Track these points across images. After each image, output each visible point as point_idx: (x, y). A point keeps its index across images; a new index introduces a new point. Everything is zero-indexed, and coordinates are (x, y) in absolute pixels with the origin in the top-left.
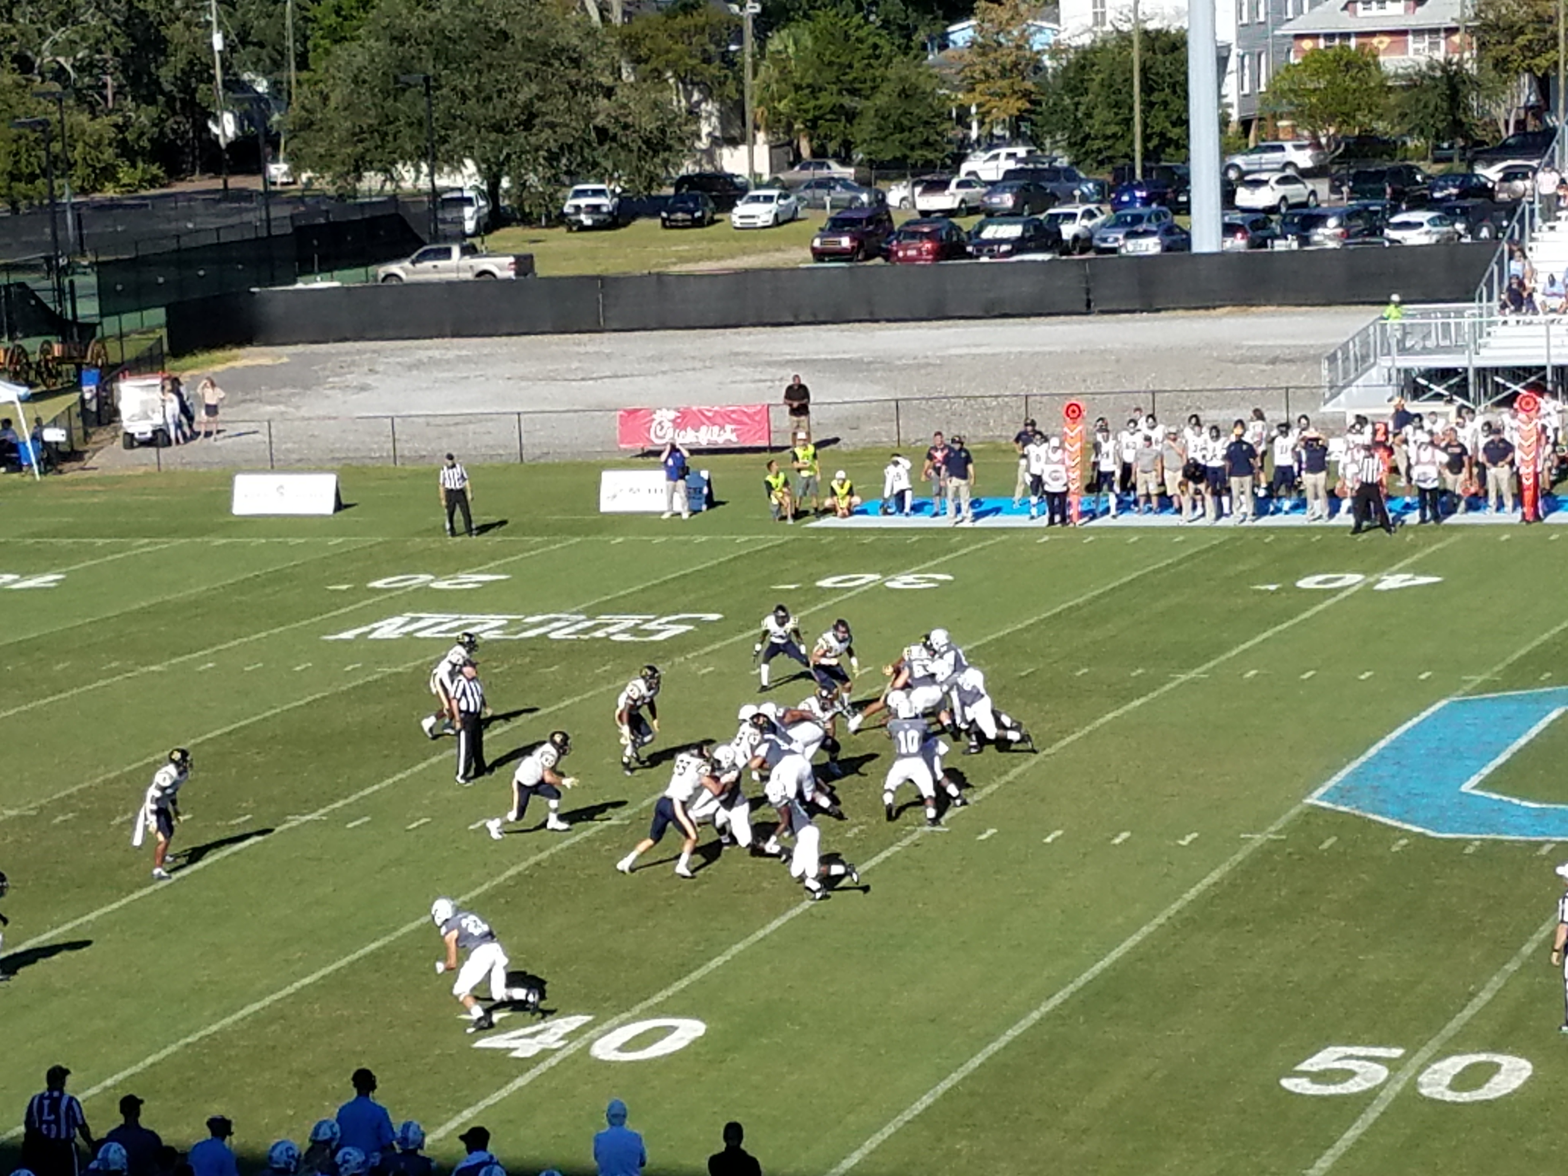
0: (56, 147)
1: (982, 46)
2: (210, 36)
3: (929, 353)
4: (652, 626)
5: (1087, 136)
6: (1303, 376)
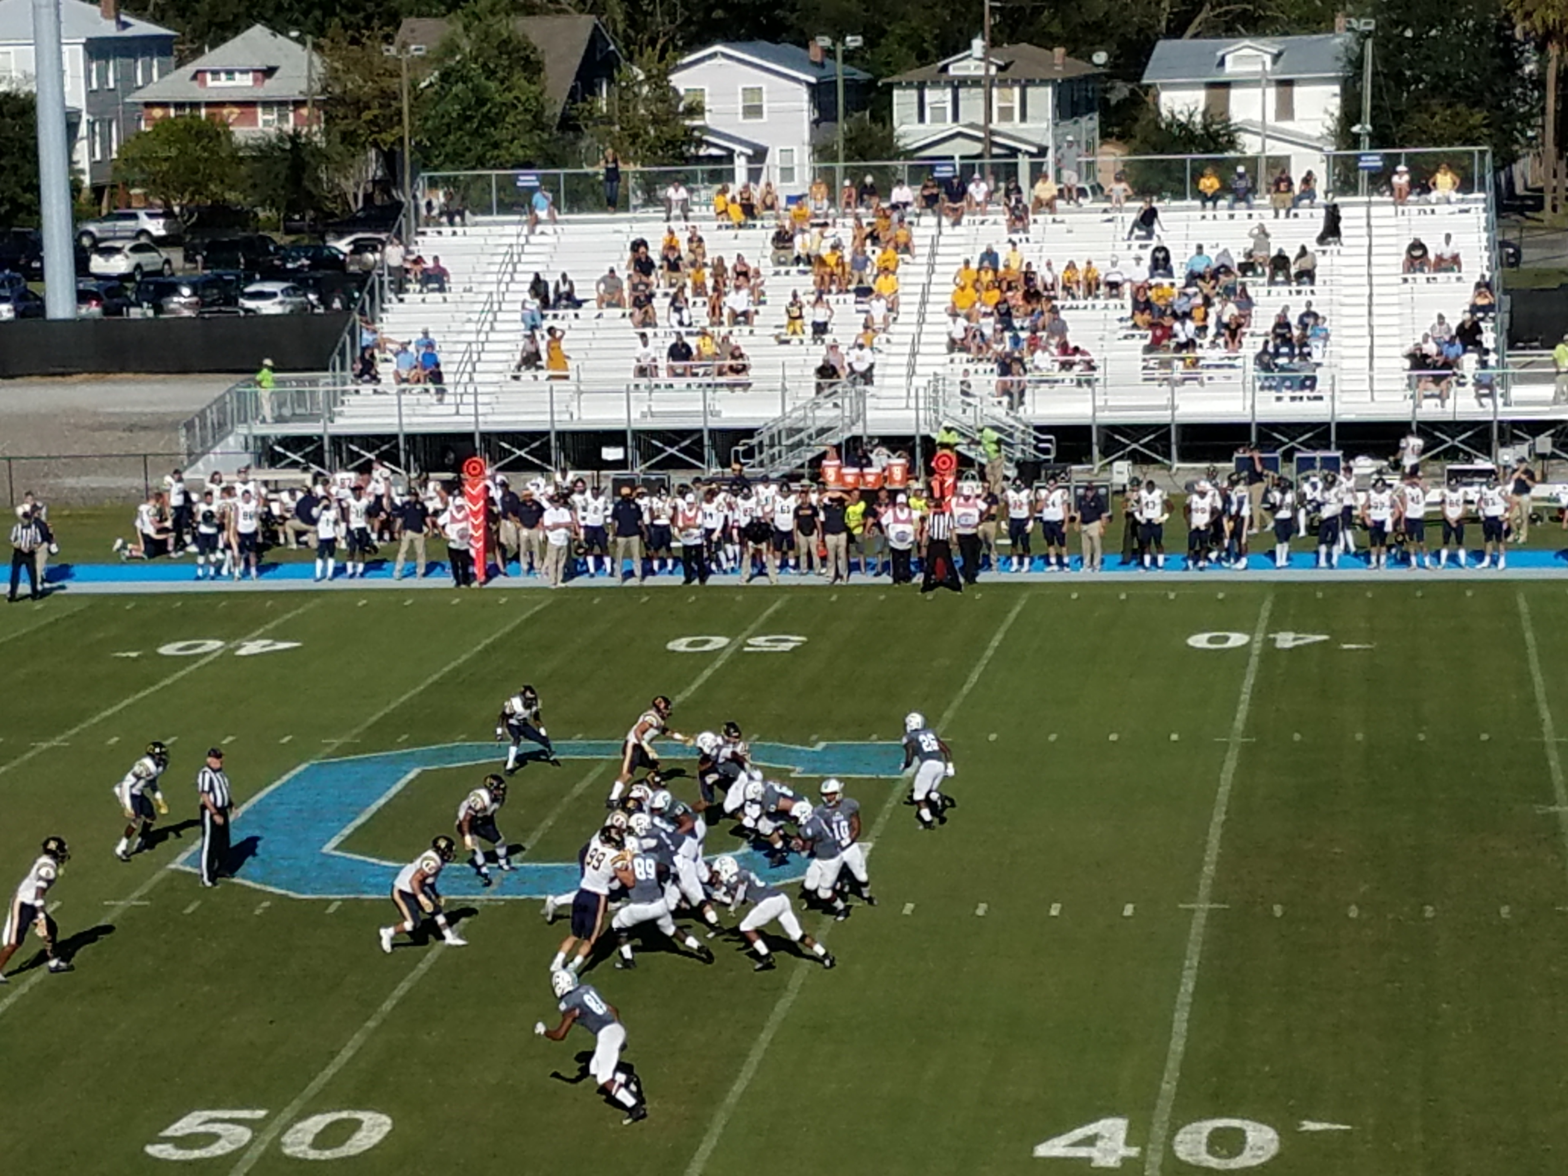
6: (162, 443)
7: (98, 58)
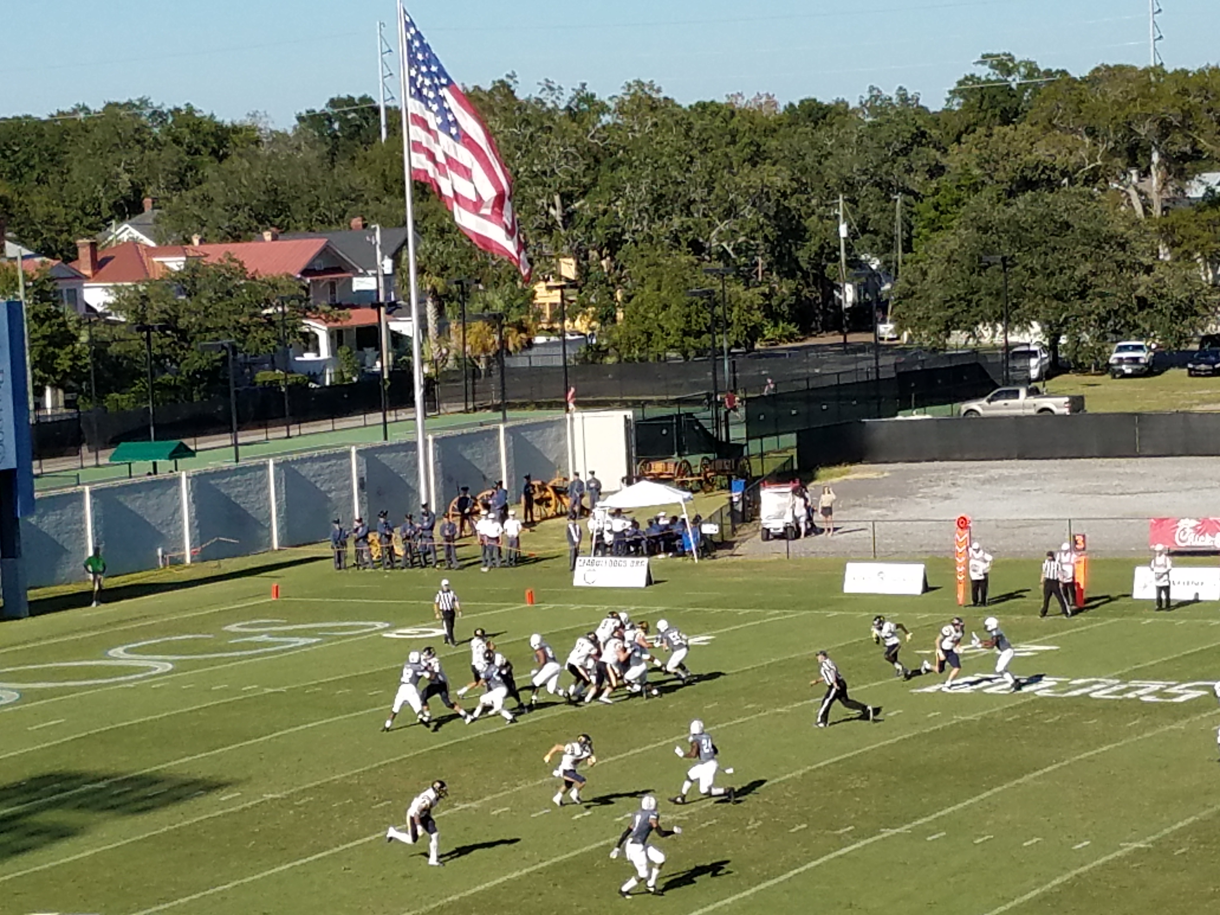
0: (719, 310)
2: (837, 227)
4: (1174, 690)
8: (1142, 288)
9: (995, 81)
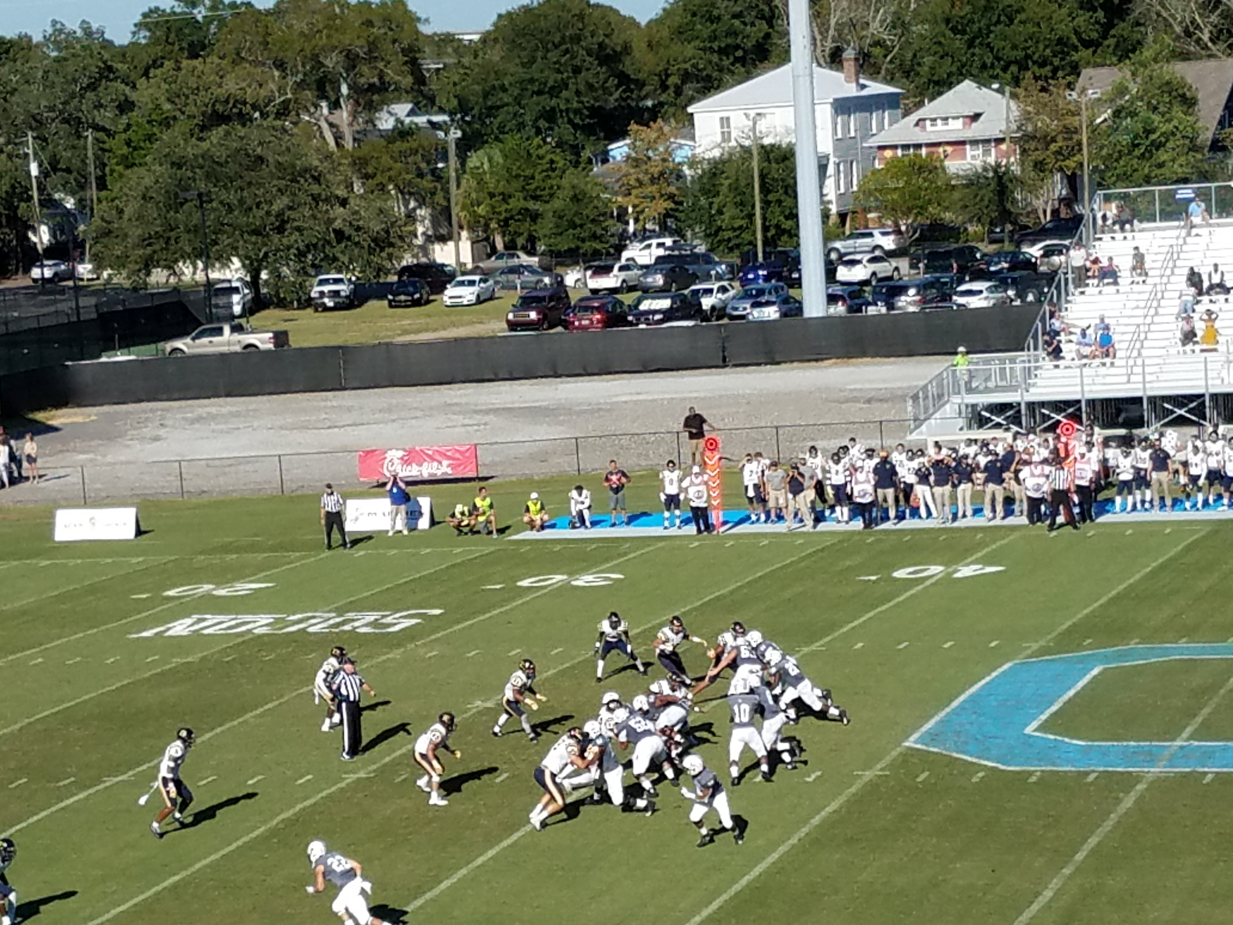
1: (636, 160)
2: (28, 165)
3: (602, 401)
4: (389, 620)
5: (720, 229)
6: (893, 412)
7: (843, 113)
8: (339, 221)
9: (180, 14)
